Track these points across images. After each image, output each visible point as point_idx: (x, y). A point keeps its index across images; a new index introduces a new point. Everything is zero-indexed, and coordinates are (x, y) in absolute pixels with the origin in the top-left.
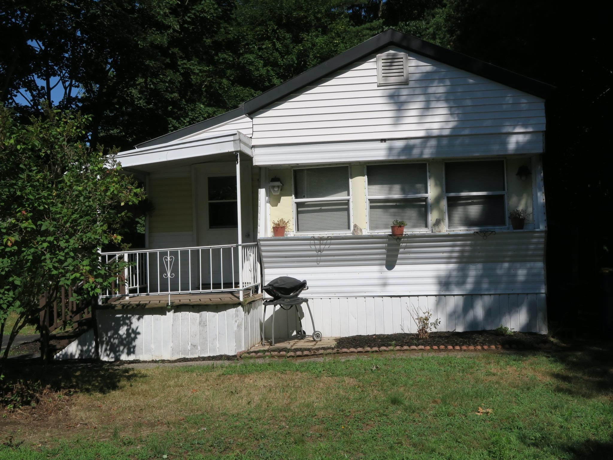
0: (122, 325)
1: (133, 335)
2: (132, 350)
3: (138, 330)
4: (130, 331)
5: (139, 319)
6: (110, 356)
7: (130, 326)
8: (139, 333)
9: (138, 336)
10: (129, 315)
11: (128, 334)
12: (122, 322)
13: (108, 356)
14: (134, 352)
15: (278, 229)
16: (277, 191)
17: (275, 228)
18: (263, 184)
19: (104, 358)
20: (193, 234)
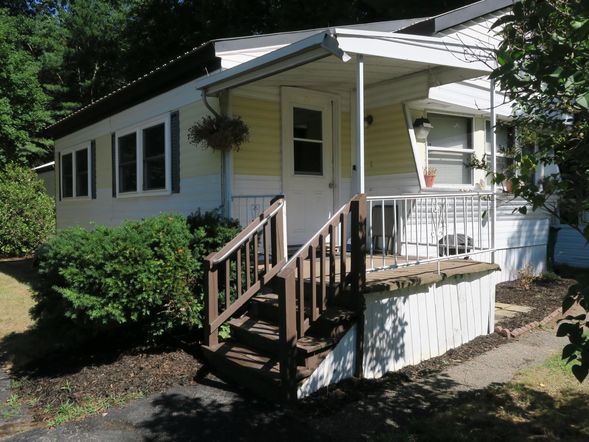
0: (388, 315)
1: (400, 329)
2: (399, 351)
3: (405, 320)
4: (397, 323)
5: (404, 301)
6: (377, 370)
7: (397, 314)
8: (406, 324)
9: (406, 328)
10: (395, 298)
11: (395, 328)
12: (388, 311)
13: (373, 369)
14: (402, 355)
15: (429, 179)
16: (424, 134)
17: (426, 177)
18: (411, 124)
19: (368, 375)
20: (282, 180)
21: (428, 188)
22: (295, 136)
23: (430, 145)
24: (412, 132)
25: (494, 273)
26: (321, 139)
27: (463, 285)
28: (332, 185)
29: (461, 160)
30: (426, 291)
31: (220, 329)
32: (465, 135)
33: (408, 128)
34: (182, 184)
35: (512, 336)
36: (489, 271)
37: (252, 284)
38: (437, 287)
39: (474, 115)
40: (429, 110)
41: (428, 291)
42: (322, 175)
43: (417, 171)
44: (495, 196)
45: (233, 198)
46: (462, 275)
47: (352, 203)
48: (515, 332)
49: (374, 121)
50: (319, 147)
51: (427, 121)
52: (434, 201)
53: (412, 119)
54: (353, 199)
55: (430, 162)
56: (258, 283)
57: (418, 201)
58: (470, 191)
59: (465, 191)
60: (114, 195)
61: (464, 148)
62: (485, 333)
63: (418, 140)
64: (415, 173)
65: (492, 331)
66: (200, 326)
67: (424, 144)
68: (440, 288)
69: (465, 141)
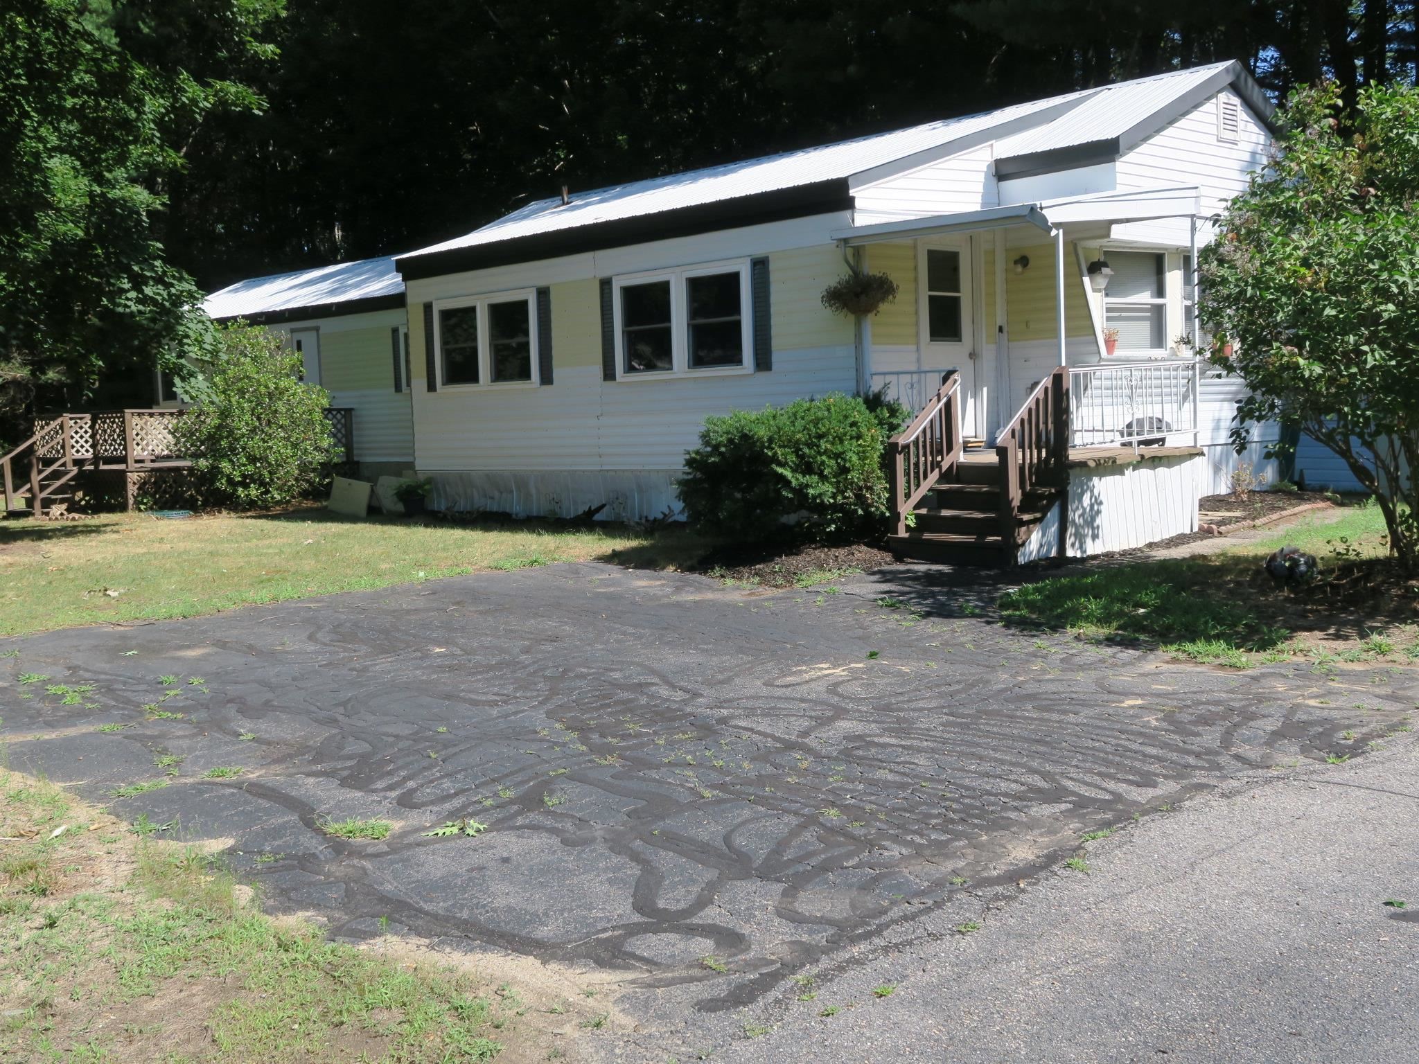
1: (1096, 507)
3: (1101, 498)
4: (1093, 500)
5: (1100, 481)
6: (1076, 548)
7: (1093, 491)
8: (1101, 503)
9: (1102, 508)
10: (1092, 476)
11: (1092, 506)
12: (1085, 487)
13: (1073, 547)
15: (1110, 343)
16: (1102, 282)
17: (1107, 342)
18: (1085, 271)
19: (1070, 553)
20: (918, 349)
21: (1110, 357)
22: (930, 290)
23: (1107, 295)
24: (1086, 280)
25: (1197, 459)
26: (958, 291)
27: (1161, 470)
28: (973, 355)
29: (1149, 314)
30: (1122, 473)
31: (906, 518)
32: (1153, 279)
33: (1082, 275)
34: (775, 358)
35: (1219, 533)
36: (1191, 456)
37: (932, 472)
38: (1134, 470)
39: (1166, 249)
40: (1106, 247)
41: (1124, 474)
42: (960, 341)
43: (1095, 334)
44: (1197, 365)
45: (872, 375)
46: (1160, 458)
47: (1055, 376)
48: (1223, 529)
49: (1031, 263)
50: (956, 301)
51: (1105, 265)
52: (1119, 373)
53: (1086, 262)
54: (1055, 372)
55: (1108, 319)
56: (937, 471)
57: (1098, 373)
58: (1163, 360)
59: (1156, 360)
60: (609, 374)
61: (1152, 297)
62: (1188, 531)
63: (1094, 290)
64: (1093, 337)
65: (1196, 529)
66: (888, 514)
67: (1100, 294)
68: (1137, 472)
69: (1154, 287)
